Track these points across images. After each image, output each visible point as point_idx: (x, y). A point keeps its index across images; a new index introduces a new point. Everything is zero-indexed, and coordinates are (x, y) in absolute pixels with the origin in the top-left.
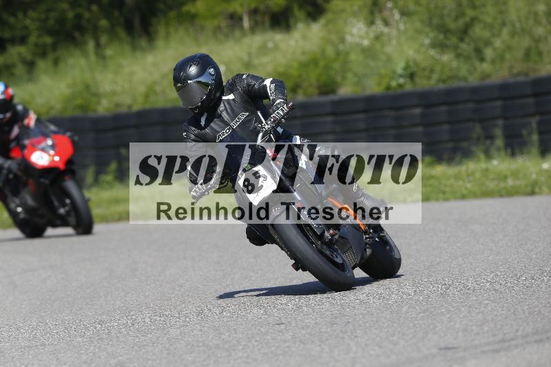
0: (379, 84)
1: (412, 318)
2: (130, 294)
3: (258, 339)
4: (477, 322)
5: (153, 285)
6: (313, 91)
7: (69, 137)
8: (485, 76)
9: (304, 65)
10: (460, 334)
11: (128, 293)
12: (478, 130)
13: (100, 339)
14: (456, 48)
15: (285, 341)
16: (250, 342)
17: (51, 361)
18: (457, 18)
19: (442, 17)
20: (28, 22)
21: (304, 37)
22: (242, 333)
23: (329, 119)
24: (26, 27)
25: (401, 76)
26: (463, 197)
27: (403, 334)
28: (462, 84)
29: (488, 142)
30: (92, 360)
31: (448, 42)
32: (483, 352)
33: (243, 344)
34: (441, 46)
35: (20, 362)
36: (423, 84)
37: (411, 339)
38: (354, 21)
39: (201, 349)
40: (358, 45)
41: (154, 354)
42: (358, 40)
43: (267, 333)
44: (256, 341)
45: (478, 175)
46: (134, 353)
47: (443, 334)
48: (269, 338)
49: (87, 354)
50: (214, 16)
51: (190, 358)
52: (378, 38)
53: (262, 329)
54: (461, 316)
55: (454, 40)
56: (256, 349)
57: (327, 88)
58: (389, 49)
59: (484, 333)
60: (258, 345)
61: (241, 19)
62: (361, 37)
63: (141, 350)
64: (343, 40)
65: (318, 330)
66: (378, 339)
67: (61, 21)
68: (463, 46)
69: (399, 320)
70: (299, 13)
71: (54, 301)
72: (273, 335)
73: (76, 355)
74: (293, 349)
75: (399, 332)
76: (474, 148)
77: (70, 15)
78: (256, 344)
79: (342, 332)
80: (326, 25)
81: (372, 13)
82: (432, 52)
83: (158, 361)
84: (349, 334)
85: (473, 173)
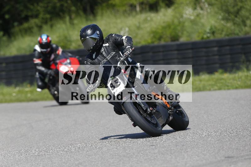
0: (198, 36)
1: (213, 143)
2: (84, 132)
3: (142, 152)
4: (242, 145)
5: (95, 128)
6: (168, 40)
7: (77, 58)
8: (247, 33)
9: (164, 28)
10: (235, 150)
11: (84, 131)
12: (243, 57)
13: (71, 152)
14: (233, 20)
15: (155, 154)
16: (139, 154)
17: (49, 162)
18: (234, 7)
19: (227, 6)
20: (39, 8)
21: (164, 15)
22: (135, 150)
23: (176, 52)
24: (38, 10)
25: (209, 33)
26: (237, 88)
27: (209, 151)
28: (236, 37)
29: (248, 63)
30: (67, 162)
31: (230, 18)
32: (245, 159)
33: (136, 155)
34: (226, 19)
35: (34, 162)
36: (218, 36)
37: (212, 153)
38: (187, 8)
39: (116, 157)
40: (189, 19)
41: (96, 159)
42: (188, 16)
43: (146, 150)
44: (142, 153)
45: (243, 78)
46: (86, 159)
47: (227, 151)
48: (147, 152)
49: (65, 159)
50: (123, 5)
51: (111, 161)
52: (198, 15)
53: (144, 148)
54: (235, 142)
55: (233, 17)
56: (142, 157)
57: (175, 38)
58: (203, 21)
59: (245, 150)
60: (142, 155)
61: (135, 7)
62: (190, 15)
63: (89, 157)
64: (182, 16)
65: (170, 149)
66: (197, 152)
67: (54, 8)
68: (237, 19)
69: (207, 144)
70: (162, 4)
71: (50, 135)
72: (149, 151)
73: (60, 159)
74: (159, 157)
75: (207, 150)
76: (241, 66)
77: (58, 5)
78: (142, 154)
79: (181, 149)
80: (174, 10)
81: (195, 4)
82: (223, 22)
83: (97, 162)
84: (184, 150)
85: (241, 77)
